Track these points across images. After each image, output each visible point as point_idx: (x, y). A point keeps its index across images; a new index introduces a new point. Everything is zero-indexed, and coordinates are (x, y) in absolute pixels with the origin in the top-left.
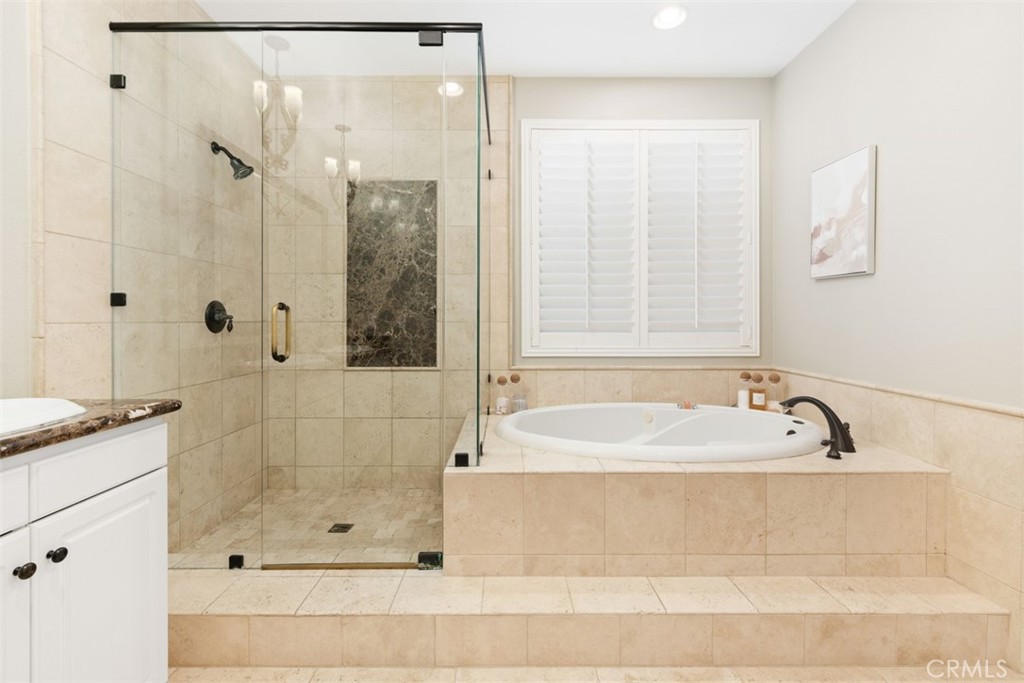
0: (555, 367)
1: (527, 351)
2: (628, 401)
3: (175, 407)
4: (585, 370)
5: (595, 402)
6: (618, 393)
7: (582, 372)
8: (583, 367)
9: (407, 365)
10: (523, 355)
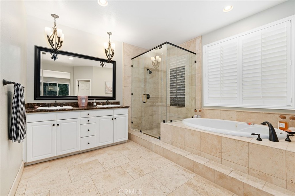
0: (212, 109)
1: (205, 104)
2: (234, 121)
3: (129, 107)
4: (220, 110)
5: (223, 119)
6: (231, 118)
7: (220, 111)
8: (220, 109)
9: (180, 106)
10: (204, 105)
